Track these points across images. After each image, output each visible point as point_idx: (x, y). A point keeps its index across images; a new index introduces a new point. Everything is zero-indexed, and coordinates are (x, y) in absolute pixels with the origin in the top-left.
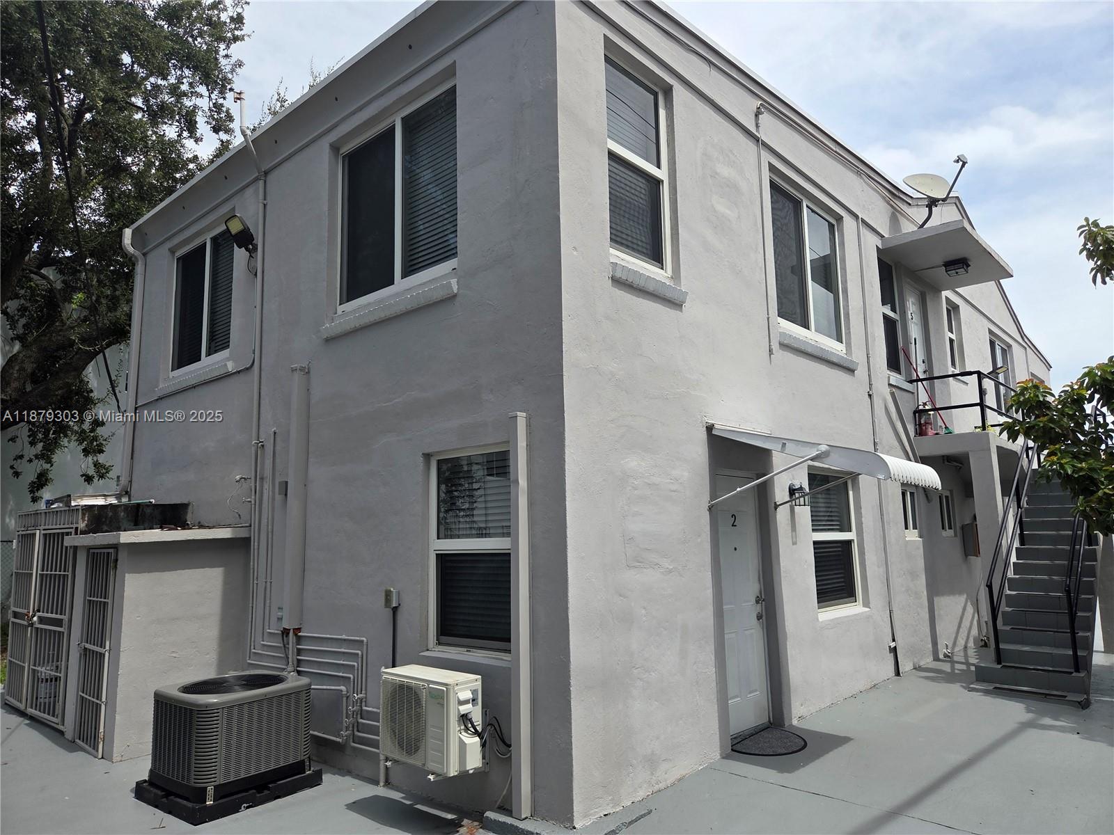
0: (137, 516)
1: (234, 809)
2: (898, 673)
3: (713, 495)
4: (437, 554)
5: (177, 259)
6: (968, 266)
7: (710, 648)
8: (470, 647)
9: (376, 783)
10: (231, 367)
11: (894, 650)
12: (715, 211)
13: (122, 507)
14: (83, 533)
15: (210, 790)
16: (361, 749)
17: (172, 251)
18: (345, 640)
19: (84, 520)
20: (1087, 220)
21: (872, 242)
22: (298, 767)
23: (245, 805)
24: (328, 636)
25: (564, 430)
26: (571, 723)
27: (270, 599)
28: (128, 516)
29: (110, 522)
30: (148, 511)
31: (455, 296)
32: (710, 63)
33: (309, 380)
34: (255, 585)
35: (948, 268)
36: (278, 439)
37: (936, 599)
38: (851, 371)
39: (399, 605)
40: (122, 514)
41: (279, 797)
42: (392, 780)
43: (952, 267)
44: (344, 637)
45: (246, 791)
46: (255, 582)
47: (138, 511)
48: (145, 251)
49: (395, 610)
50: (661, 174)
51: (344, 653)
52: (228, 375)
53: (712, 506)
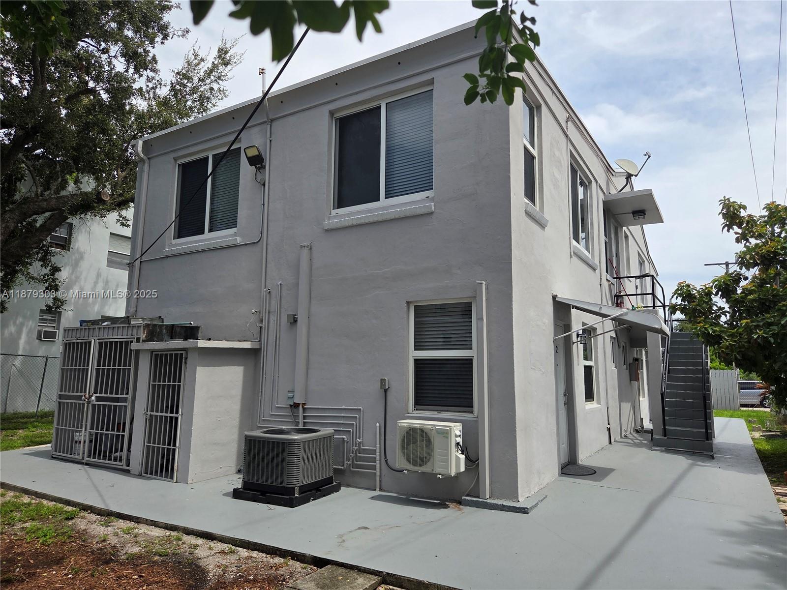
0: (172, 332)
1: (306, 501)
2: (610, 443)
3: (555, 335)
4: (414, 359)
5: (179, 165)
6: (645, 214)
7: (555, 417)
8: (439, 411)
9: (375, 490)
10: (239, 240)
11: (609, 430)
12: (554, 176)
13: (165, 327)
14: (143, 341)
15: (297, 489)
16: (359, 471)
17: (175, 159)
18: (344, 409)
19: (144, 333)
20: (724, 197)
21: (601, 197)
22: (329, 481)
23: (312, 498)
24: (330, 407)
25: (512, 293)
26: (516, 447)
27: (278, 386)
28: (167, 332)
29: (158, 335)
30: (178, 330)
31: (432, 213)
32: (553, 92)
33: (311, 254)
34: (264, 378)
35: (635, 215)
36: (283, 288)
37: (621, 404)
38: (594, 270)
39: (389, 388)
40: (165, 331)
41: (324, 496)
42: (383, 487)
43: (637, 214)
44: (344, 407)
45: (310, 491)
46: (264, 376)
47: (173, 329)
48: (150, 156)
49: (386, 391)
50: (535, 153)
51: (344, 417)
52: (237, 246)
53: (555, 340)
